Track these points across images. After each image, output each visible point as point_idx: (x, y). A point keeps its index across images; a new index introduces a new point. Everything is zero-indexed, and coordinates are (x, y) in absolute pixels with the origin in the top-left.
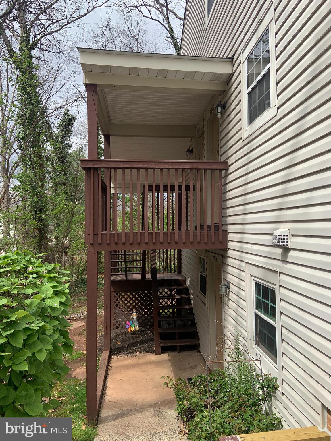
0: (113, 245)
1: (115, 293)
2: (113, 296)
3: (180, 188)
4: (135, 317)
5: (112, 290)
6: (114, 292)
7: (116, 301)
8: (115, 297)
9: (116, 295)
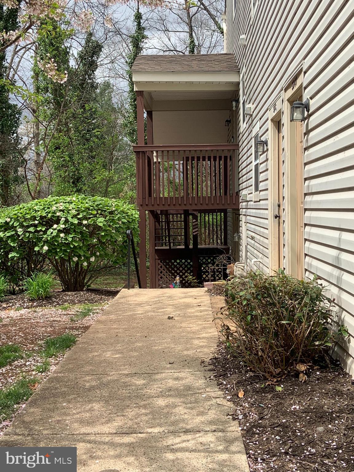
0: (156, 206)
1: (159, 261)
2: (157, 264)
3: (226, 158)
4: (178, 281)
5: (157, 258)
6: (159, 259)
7: (160, 268)
8: (159, 264)
9: (160, 263)
